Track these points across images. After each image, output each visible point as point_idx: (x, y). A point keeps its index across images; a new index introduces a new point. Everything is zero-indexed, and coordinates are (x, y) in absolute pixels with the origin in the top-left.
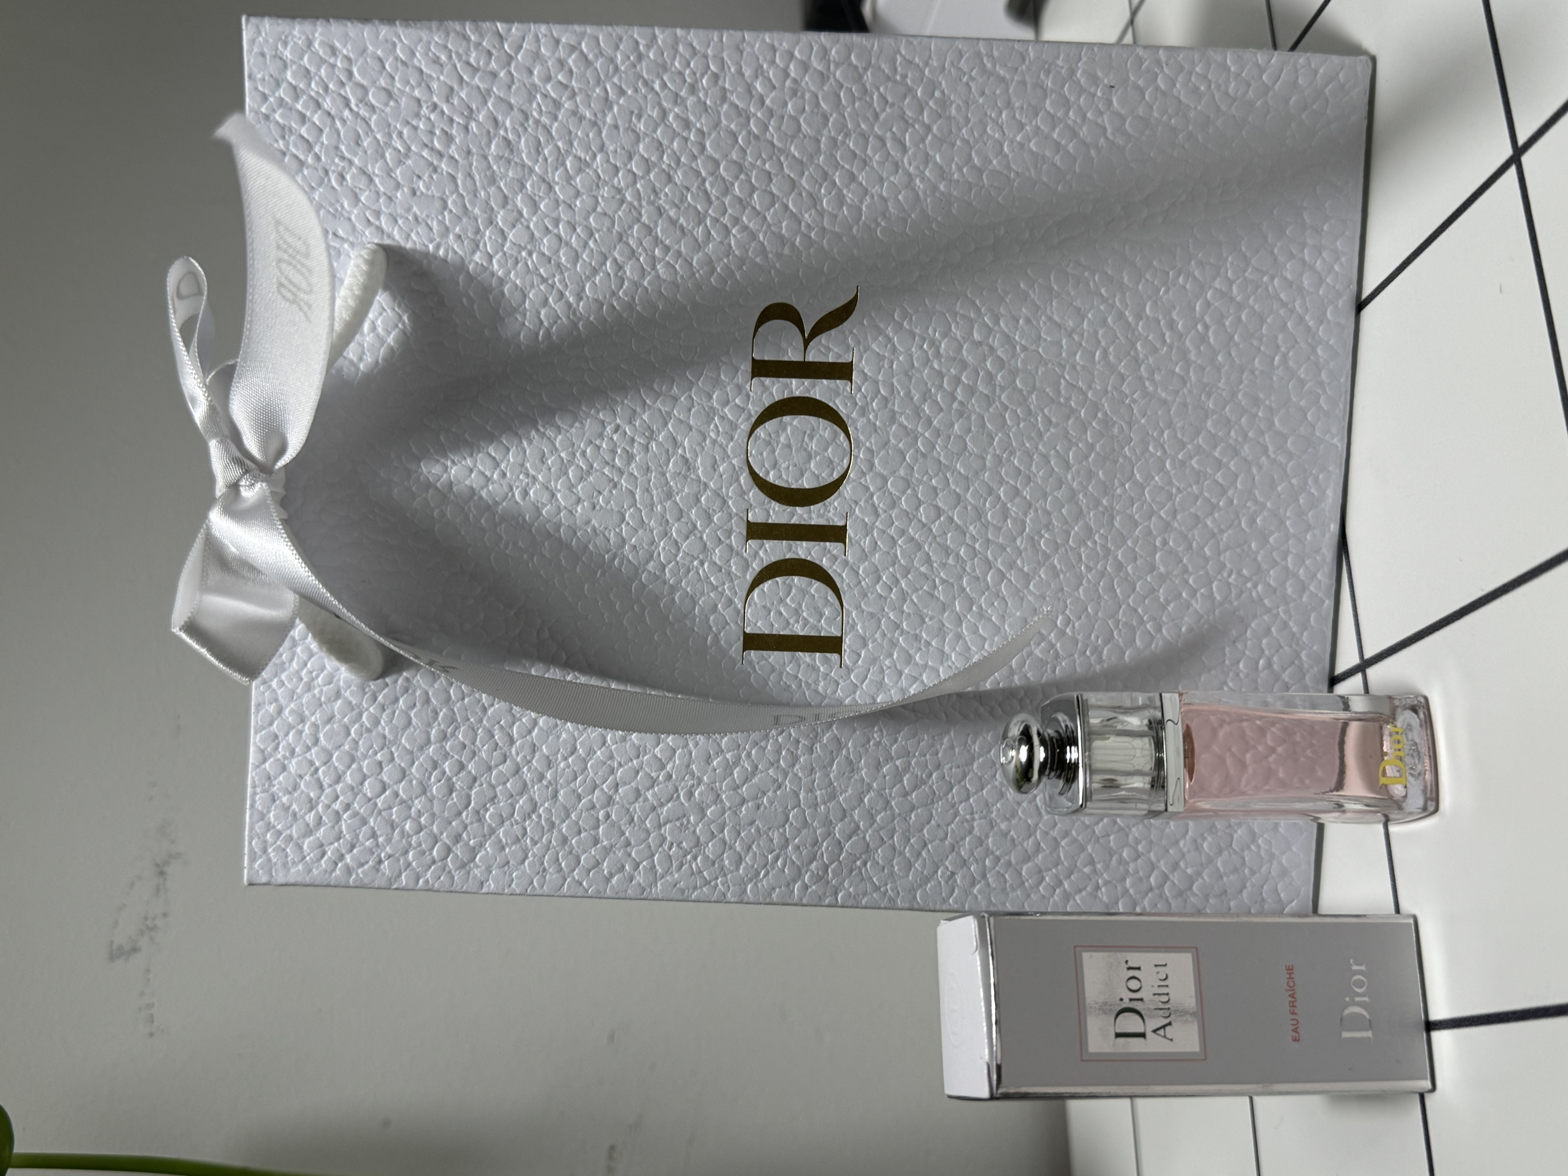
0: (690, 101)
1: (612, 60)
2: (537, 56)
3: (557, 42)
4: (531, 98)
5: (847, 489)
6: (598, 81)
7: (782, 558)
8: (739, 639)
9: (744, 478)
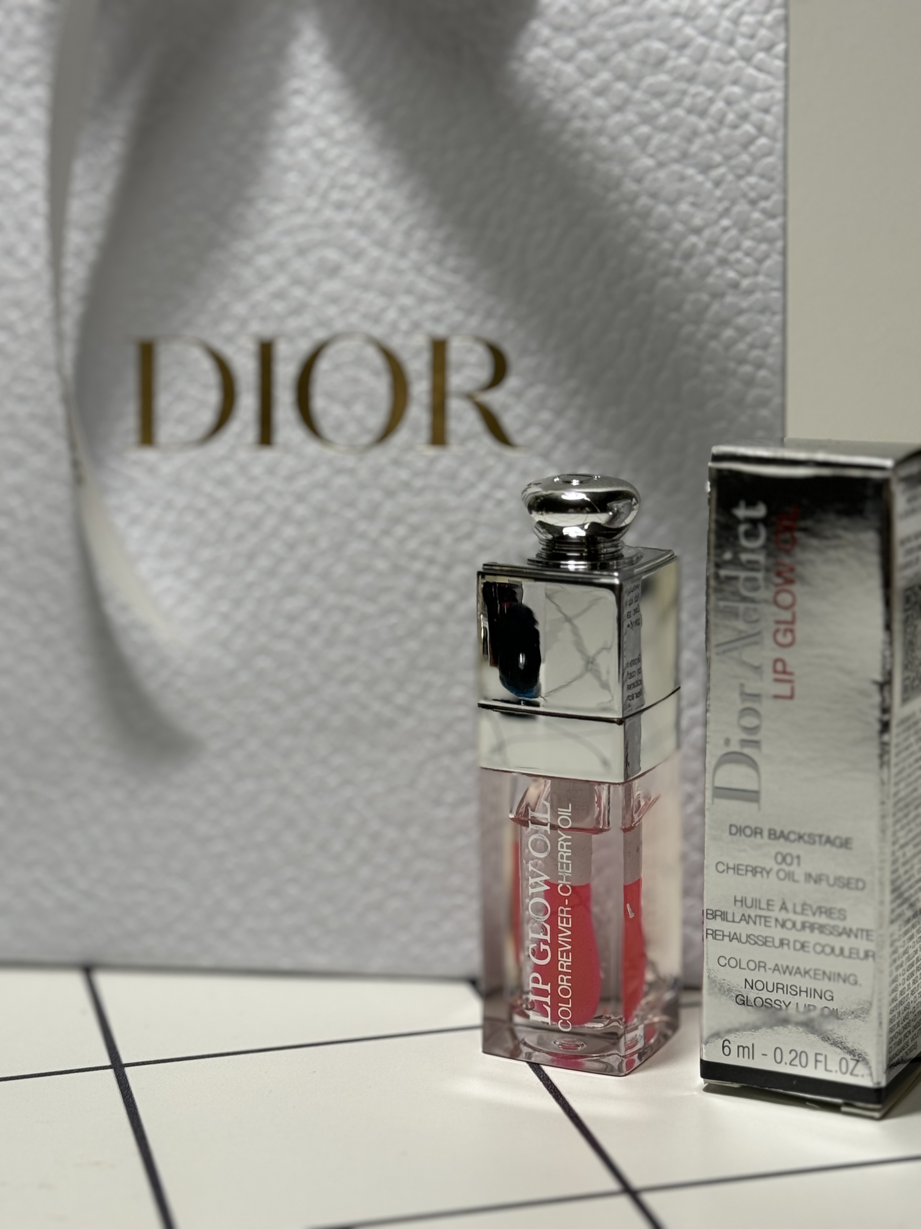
0: (710, 260)
1: (749, 171)
2: (751, 89)
3: (766, 111)
4: (709, 84)
5: (312, 448)
6: (728, 158)
8: (149, 336)
9: (320, 335)
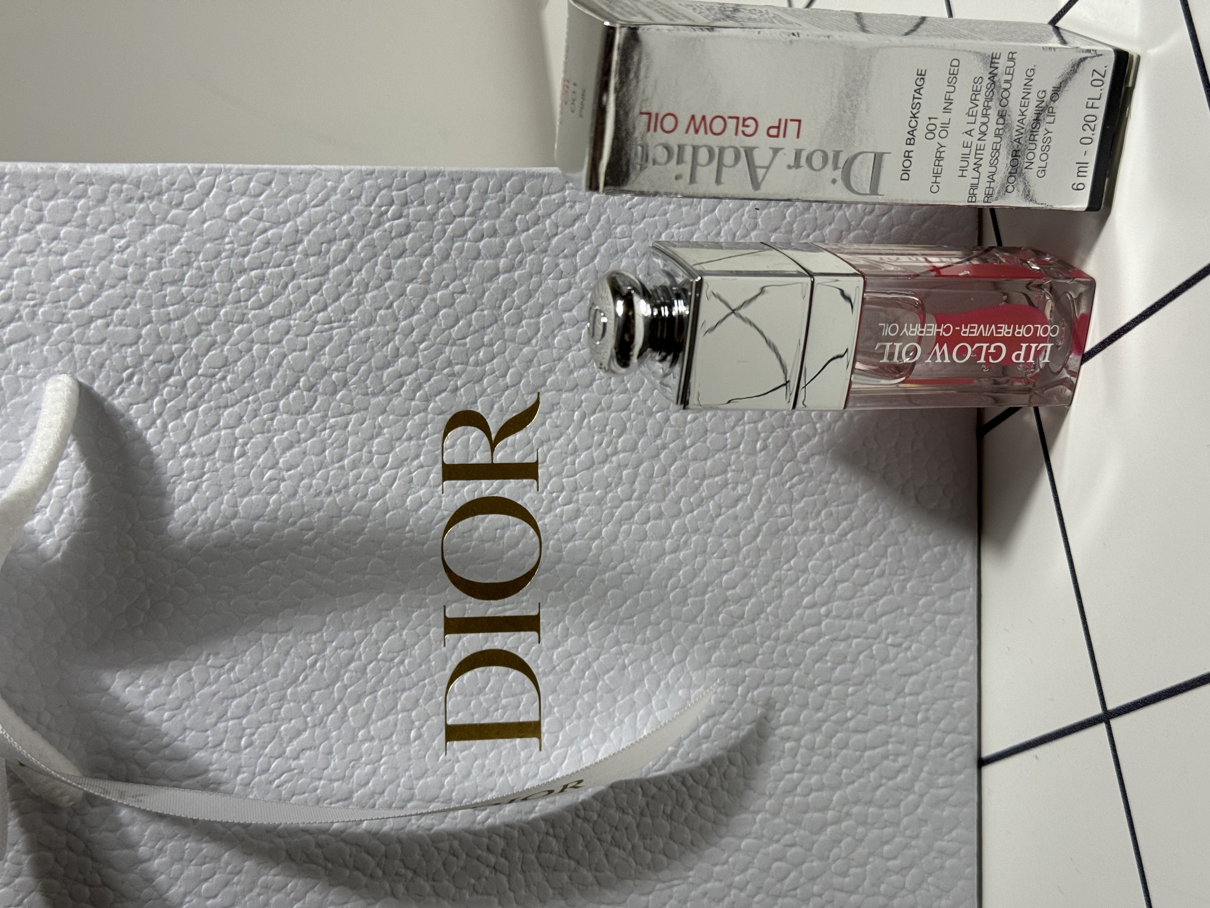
7: (479, 650)
8: (442, 730)
9: (441, 576)
